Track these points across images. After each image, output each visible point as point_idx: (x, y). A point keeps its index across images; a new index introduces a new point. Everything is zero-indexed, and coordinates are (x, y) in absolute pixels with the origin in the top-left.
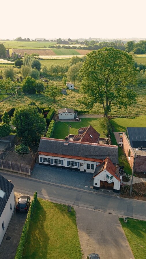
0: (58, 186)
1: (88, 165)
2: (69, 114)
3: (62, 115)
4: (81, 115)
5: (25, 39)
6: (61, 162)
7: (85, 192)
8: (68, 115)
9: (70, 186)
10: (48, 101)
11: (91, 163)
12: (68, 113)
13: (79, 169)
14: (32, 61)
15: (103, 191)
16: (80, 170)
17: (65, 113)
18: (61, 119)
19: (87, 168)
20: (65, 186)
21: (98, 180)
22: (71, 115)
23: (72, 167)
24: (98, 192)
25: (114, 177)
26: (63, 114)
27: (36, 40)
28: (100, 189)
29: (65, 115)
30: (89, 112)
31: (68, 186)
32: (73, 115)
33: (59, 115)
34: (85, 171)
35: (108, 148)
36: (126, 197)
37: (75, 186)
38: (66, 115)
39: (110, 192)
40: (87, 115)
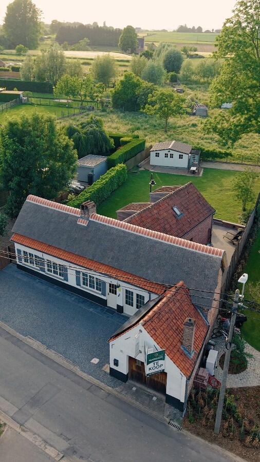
0: (17, 342)
1: (129, 294)
2: (176, 155)
3: (157, 155)
4: (211, 161)
5: (194, 27)
6: (64, 272)
7: (79, 380)
8: (172, 156)
9: (49, 347)
10: (155, 126)
11: (136, 291)
12: (172, 152)
13: (105, 301)
14: (167, 51)
15: (134, 389)
16: (109, 304)
17: (166, 152)
18: (154, 167)
19: (126, 303)
20: (35, 344)
21: (121, 351)
22: (181, 157)
23: (87, 289)
24: (116, 390)
25: (167, 357)
26: (162, 154)
27: (213, 30)
28: (130, 382)
29: (166, 156)
30: (231, 156)
31: (43, 349)
32: (186, 157)
33: (153, 155)
34: (120, 309)
35: (193, 253)
36: (198, 434)
37: (64, 354)
38: (169, 156)
39: (155, 398)
40: (226, 163)
